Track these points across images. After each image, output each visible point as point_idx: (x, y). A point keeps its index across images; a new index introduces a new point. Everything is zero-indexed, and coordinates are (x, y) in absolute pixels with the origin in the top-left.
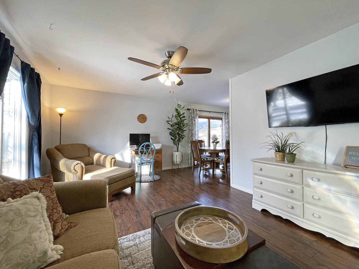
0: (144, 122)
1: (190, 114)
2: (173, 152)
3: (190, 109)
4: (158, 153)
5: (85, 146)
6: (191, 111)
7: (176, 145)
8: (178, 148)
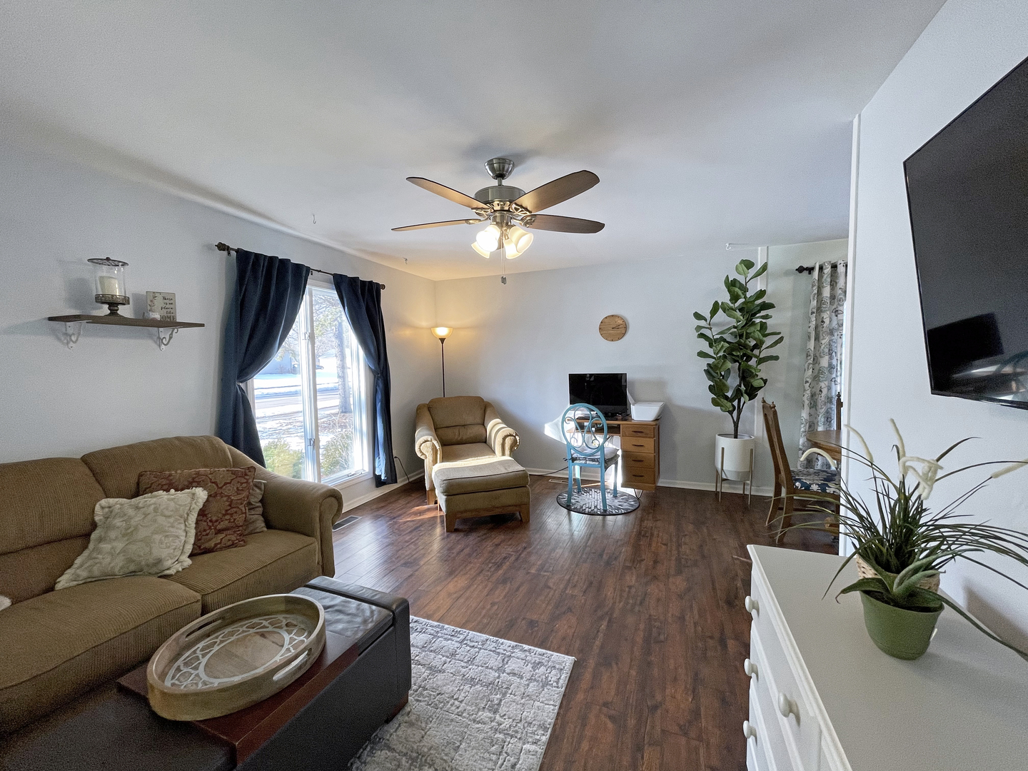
0: (619, 339)
1: (813, 286)
2: (717, 436)
3: (810, 270)
4: (640, 434)
5: (480, 400)
6: (816, 273)
7: (731, 413)
8: (736, 425)
